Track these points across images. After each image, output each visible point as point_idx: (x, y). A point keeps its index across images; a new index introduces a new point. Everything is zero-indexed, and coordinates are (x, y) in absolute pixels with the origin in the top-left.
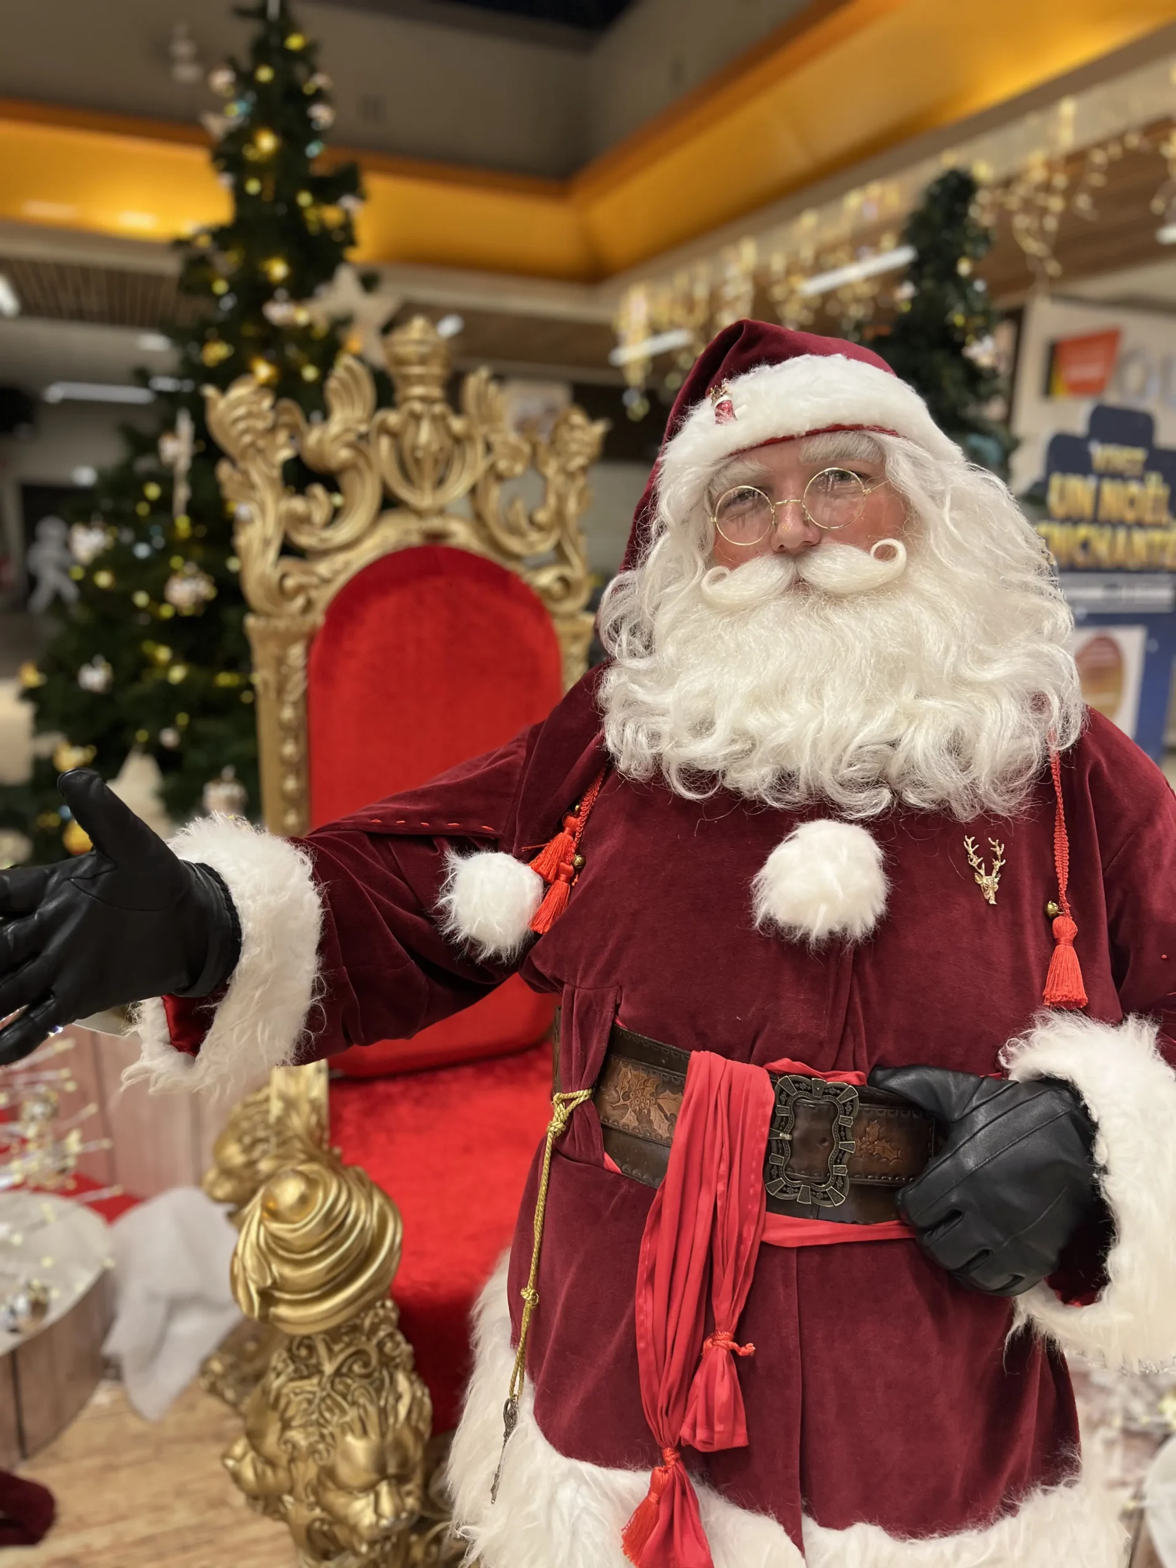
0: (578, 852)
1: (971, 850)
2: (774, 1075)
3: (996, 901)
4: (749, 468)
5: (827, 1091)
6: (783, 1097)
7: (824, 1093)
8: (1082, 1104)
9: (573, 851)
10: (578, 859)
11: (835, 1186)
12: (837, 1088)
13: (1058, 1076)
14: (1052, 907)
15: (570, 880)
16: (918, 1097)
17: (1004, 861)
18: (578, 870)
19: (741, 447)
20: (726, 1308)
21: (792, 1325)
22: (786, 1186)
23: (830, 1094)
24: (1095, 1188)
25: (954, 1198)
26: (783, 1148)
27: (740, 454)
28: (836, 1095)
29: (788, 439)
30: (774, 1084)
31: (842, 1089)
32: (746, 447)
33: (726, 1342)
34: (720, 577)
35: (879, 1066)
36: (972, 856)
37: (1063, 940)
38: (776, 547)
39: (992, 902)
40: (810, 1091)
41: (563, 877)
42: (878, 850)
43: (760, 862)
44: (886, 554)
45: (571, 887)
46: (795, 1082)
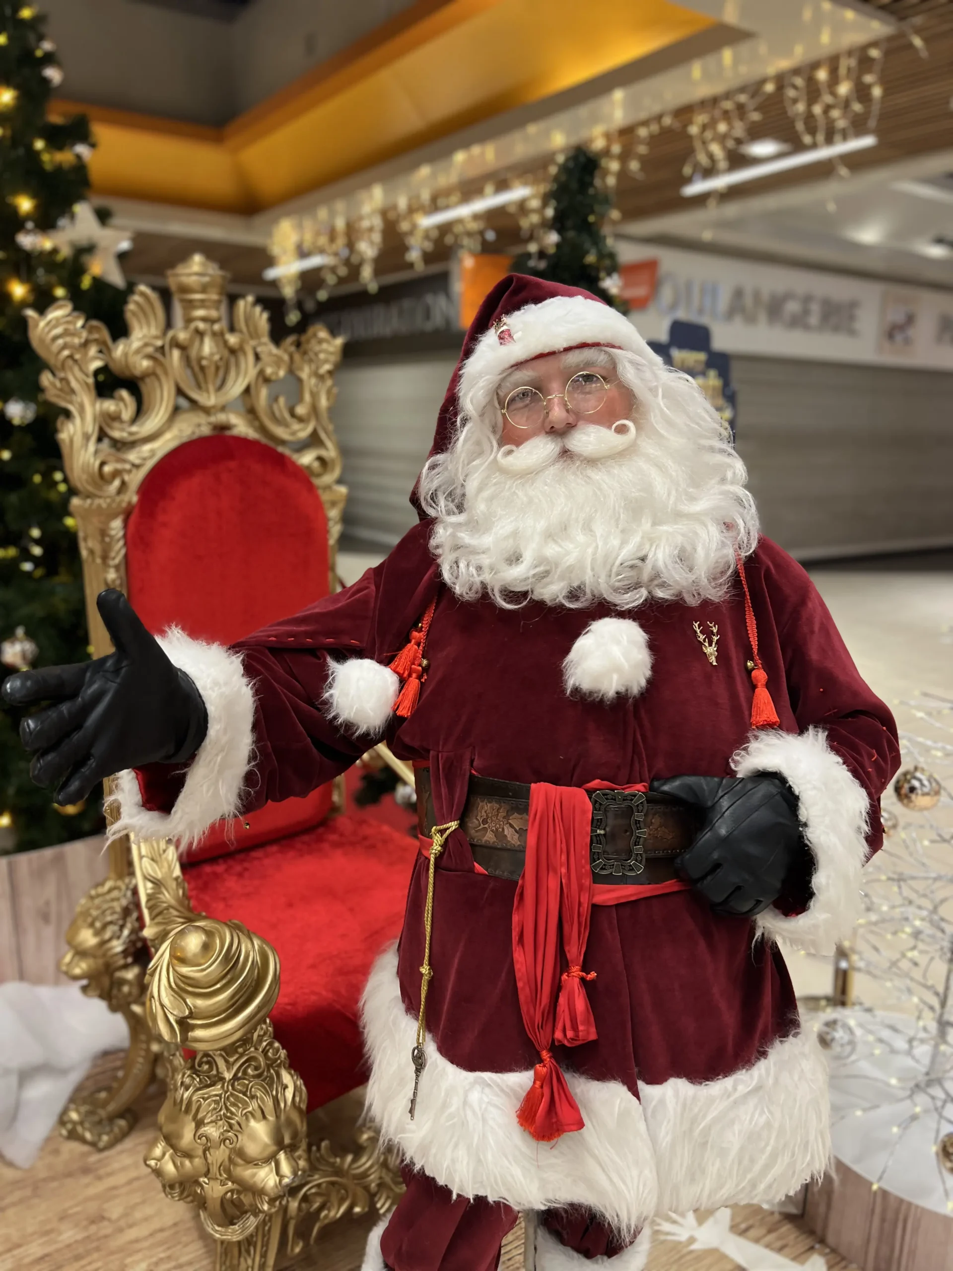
1: (698, 631)
2: (590, 792)
3: (717, 662)
4: (526, 374)
5: (625, 798)
6: (597, 806)
7: (624, 800)
8: (788, 785)
9: (421, 656)
10: (425, 662)
11: (636, 861)
12: (632, 796)
13: (770, 770)
14: (750, 664)
15: (419, 677)
16: (683, 795)
17: (719, 636)
18: (426, 670)
19: (519, 361)
20: (575, 951)
21: (619, 955)
22: (605, 865)
23: (628, 800)
24: (801, 837)
25: (716, 855)
26: (600, 840)
27: (519, 365)
28: (632, 800)
29: (552, 354)
30: (590, 798)
31: (635, 796)
32: (523, 360)
33: (577, 973)
34: (510, 452)
35: (656, 778)
36: (699, 634)
37: (759, 684)
38: (548, 429)
39: (715, 664)
40: (615, 800)
41: (414, 675)
42: (645, 634)
43: (567, 650)
44: (622, 430)
45: (422, 683)
46: (604, 795)
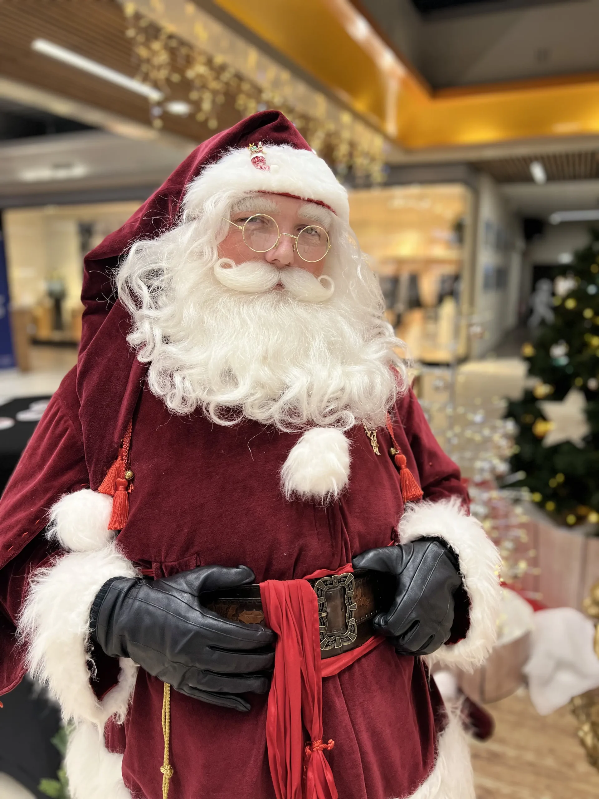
0: (128, 469)
2: (312, 582)
5: (339, 581)
6: (319, 593)
7: (339, 582)
12: (344, 577)
16: (377, 567)
20: (317, 727)
23: (341, 582)
28: (344, 581)
29: (296, 198)
30: (313, 586)
31: (346, 577)
33: (320, 746)
34: (227, 265)
36: (367, 431)
40: (332, 584)
44: (325, 284)
46: (324, 582)
